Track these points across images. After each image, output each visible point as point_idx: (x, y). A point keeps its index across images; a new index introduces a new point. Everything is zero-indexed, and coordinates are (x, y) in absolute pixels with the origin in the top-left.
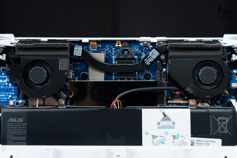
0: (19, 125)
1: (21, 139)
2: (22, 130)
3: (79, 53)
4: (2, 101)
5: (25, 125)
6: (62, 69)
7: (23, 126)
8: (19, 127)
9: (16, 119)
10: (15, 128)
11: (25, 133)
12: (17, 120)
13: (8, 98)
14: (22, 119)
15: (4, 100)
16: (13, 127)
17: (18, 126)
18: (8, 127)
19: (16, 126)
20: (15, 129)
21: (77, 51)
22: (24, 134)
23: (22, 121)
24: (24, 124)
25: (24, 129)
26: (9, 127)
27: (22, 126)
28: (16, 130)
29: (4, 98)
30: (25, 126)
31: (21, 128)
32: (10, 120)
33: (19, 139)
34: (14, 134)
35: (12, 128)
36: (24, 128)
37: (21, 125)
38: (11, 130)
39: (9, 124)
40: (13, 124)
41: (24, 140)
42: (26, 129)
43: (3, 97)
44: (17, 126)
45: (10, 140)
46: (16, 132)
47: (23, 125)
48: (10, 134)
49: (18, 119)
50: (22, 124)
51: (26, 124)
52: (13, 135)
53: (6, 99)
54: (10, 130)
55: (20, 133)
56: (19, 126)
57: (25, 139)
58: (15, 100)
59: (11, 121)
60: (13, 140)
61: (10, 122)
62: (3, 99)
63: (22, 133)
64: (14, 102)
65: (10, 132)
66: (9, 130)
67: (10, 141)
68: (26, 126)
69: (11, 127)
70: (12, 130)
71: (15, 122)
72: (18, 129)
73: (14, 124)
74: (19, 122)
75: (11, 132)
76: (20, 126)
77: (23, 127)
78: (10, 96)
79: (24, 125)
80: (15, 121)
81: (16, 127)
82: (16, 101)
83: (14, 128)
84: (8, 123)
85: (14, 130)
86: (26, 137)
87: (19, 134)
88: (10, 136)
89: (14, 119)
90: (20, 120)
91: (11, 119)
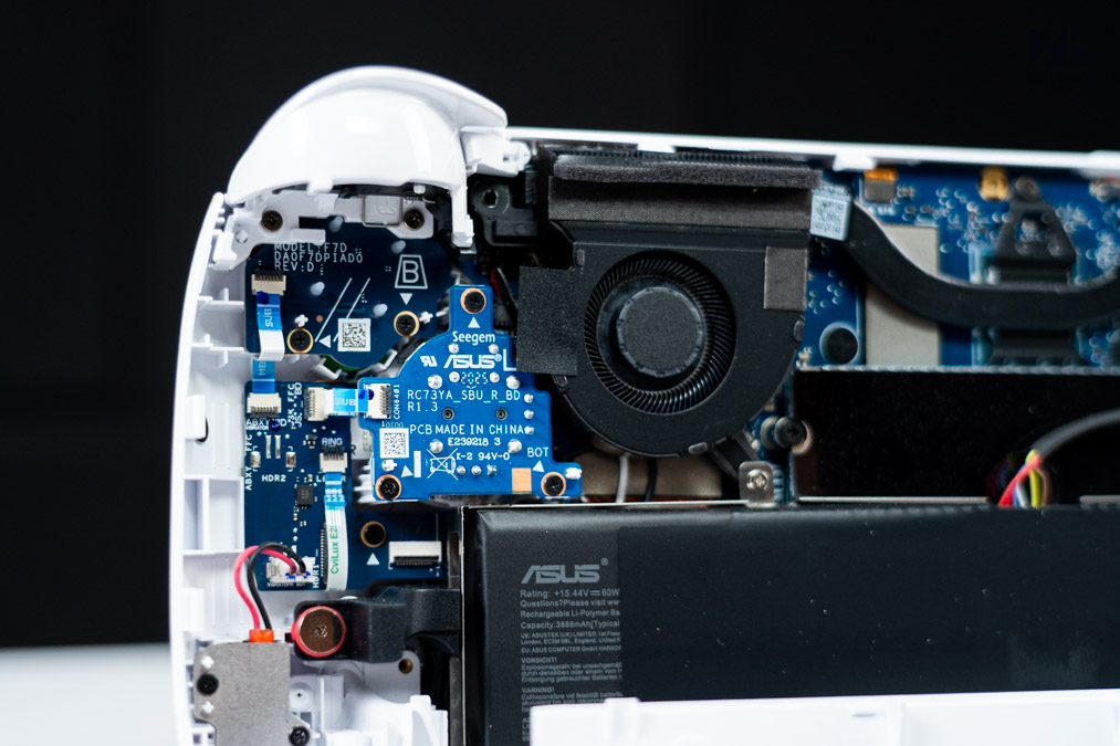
0: (579, 598)
1: (594, 678)
2: (597, 629)
3: (832, 223)
4: (476, 470)
5: (612, 598)
6: (779, 306)
7: (601, 608)
8: (583, 612)
9: (563, 567)
10: (560, 619)
11: (612, 641)
12: (570, 573)
13: (506, 457)
14: (597, 567)
15: (483, 465)
16: (552, 614)
17: (578, 603)
18: (523, 614)
19: (568, 608)
20: (562, 625)
21: (825, 215)
22: (609, 648)
23: (596, 578)
24: (604, 593)
25: (604, 624)
26: (528, 615)
27: (595, 608)
28: (565, 630)
29: (482, 456)
30: (610, 603)
31: (590, 619)
32: (534, 575)
33: (587, 678)
34: (559, 650)
35: (543, 620)
36: (610, 618)
37: (590, 598)
38: (538, 626)
39: (529, 595)
40: (552, 598)
41: (609, 681)
42: (616, 624)
43: (476, 449)
44: (573, 603)
45: (538, 685)
46: (566, 641)
47: (601, 598)
48: (538, 650)
49: (577, 567)
50: (596, 593)
51: (616, 592)
52: (553, 654)
53: (492, 462)
54: (536, 631)
55: (587, 645)
56: (579, 608)
57: (612, 677)
58: (539, 467)
59: (539, 580)
60: (555, 685)
61: (532, 585)
62: (476, 462)
63: (599, 644)
64: (536, 477)
65: (533, 642)
66: (529, 626)
67: (538, 690)
68: (616, 603)
69: (541, 615)
70: (547, 630)
71: (561, 585)
72: (574, 620)
73: (557, 598)
74: (578, 586)
75: (542, 640)
76: (585, 608)
77: (604, 613)
78: (515, 445)
79: (608, 598)
80: (562, 577)
81: (567, 614)
82: (547, 470)
83: (557, 614)
84: (523, 593)
85: (555, 630)
86: (618, 665)
87: (585, 649)
88: (538, 660)
89: (556, 567)
90: (588, 573)
91: (537, 568)
